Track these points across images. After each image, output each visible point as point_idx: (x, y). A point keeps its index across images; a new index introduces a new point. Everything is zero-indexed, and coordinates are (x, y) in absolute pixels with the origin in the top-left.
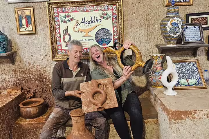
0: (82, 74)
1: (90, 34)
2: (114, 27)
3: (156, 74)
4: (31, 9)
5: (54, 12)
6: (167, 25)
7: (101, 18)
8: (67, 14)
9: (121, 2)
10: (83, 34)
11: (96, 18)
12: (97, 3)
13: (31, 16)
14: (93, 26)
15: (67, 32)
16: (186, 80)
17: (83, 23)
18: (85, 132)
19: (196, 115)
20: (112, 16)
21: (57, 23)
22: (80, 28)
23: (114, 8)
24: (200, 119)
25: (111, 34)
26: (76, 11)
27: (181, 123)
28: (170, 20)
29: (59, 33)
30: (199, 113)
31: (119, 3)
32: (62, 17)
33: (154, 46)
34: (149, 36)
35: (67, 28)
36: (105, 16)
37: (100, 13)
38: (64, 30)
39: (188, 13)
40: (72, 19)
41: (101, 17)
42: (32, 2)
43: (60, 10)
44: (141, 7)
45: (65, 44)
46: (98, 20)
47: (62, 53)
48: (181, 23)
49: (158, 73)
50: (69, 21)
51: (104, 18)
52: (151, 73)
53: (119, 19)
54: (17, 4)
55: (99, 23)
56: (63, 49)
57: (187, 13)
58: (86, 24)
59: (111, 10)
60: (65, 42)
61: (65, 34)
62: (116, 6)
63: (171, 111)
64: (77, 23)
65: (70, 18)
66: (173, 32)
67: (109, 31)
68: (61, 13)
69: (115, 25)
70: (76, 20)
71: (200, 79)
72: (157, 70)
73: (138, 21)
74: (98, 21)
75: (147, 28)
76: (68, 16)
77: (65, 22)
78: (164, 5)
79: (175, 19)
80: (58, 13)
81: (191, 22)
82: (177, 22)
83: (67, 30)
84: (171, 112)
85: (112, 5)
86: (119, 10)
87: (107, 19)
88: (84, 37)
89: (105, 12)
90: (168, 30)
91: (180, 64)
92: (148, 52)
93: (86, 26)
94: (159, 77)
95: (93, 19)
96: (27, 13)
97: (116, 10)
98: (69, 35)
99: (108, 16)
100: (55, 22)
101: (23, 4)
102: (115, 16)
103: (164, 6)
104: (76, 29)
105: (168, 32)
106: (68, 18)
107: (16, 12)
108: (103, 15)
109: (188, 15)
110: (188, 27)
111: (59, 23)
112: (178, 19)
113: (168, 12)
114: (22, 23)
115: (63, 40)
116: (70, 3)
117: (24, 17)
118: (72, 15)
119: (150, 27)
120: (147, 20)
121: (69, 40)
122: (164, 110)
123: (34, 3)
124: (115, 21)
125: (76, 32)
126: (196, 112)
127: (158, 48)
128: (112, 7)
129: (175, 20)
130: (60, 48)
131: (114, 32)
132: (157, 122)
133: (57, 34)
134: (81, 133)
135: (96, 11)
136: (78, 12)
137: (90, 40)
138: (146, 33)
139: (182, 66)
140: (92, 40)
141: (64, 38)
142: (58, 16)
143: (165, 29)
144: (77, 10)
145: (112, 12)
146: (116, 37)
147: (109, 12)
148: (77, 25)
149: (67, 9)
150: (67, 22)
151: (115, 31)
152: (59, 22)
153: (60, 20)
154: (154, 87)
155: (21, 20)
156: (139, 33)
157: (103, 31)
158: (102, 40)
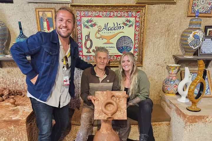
0: (108, 81)
1: (111, 41)
2: (135, 35)
3: (171, 83)
4: (53, 10)
5: (77, 16)
6: (189, 37)
7: (123, 26)
8: (90, 18)
9: (145, 9)
10: (105, 41)
11: (118, 25)
12: (121, 9)
13: (52, 19)
14: (115, 33)
15: (89, 38)
16: (197, 89)
17: (106, 29)
18: (112, 131)
19: (207, 120)
20: (134, 24)
21: (79, 28)
22: (102, 34)
23: (138, 15)
24: (210, 122)
25: (132, 42)
26: (99, 16)
27: (195, 125)
28: (193, 32)
29: (81, 39)
30: (210, 118)
31: (143, 11)
32: (84, 22)
33: (171, 56)
34: (167, 46)
35: (89, 34)
36: (128, 23)
37: (124, 19)
38: (86, 36)
39: (208, 25)
40: (95, 25)
41: (124, 24)
42: (54, 3)
43: (82, 14)
44: (164, 16)
45: (87, 51)
46: (121, 26)
47: (83, 59)
48: (203, 35)
49: (173, 82)
50: (92, 26)
51: (126, 25)
52: (167, 82)
53: (141, 27)
54: (37, 4)
55: (121, 30)
56: (84, 56)
57: (206, 25)
58: (109, 30)
59: (134, 17)
60: (86, 48)
61: (87, 40)
62: (140, 13)
63: (188, 115)
64: (99, 29)
65: (93, 23)
66: (194, 44)
67: (130, 39)
68: (83, 17)
69: (137, 33)
70: (99, 25)
71: (209, 89)
72: (172, 79)
73: (159, 30)
74: (120, 28)
75: (166, 38)
76: (91, 21)
77: (87, 27)
78: (187, 14)
79: (197, 31)
80: (81, 17)
81: (209, 35)
82: (199, 35)
83: (88, 36)
84: (188, 117)
85: (136, 12)
86: (142, 17)
87: (130, 26)
88: (105, 43)
89: (128, 18)
90: (189, 42)
91: (193, 74)
92: (165, 61)
93: (108, 33)
94: (174, 86)
95: (116, 25)
96: (49, 15)
97: (139, 18)
98: (91, 41)
99: (131, 23)
100: (77, 26)
101: (44, 4)
102: (138, 24)
103: (187, 16)
104: (98, 36)
105: (189, 44)
106: (91, 23)
107: (37, 12)
108: (125, 22)
109: (206, 28)
110: (206, 39)
111: (81, 28)
112: (200, 31)
113: (191, 24)
114: (43, 25)
115: (85, 46)
116: (93, 7)
117: (45, 20)
118: (95, 20)
119: (170, 38)
120: (168, 30)
121: (90, 46)
122: (180, 115)
123: (55, 4)
124: (137, 29)
125: (98, 38)
126: (208, 117)
127: (174, 58)
128: (136, 14)
129: (197, 33)
130: (82, 54)
131: (135, 40)
132: (169, 124)
133: (79, 39)
134: (108, 132)
135: (120, 17)
136: (101, 17)
137: (111, 47)
138: (165, 43)
139: (194, 77)
140: (113, 47)
141: (85, 44)
142: (80, 20)
143: (186, 41)
144: (101, 15)
145: (136, 19)
146: (137, 45)
147: (132, 19)
148: (99, 31)
149: (90, 14)
150: (90, 27)
151: (137, 40)
152: (81, 26)
153: (82, 24)
154: (167, 94)
155: (43, 23)
156: (159, 42)
157: (125, 38)
158: (123, 48)
